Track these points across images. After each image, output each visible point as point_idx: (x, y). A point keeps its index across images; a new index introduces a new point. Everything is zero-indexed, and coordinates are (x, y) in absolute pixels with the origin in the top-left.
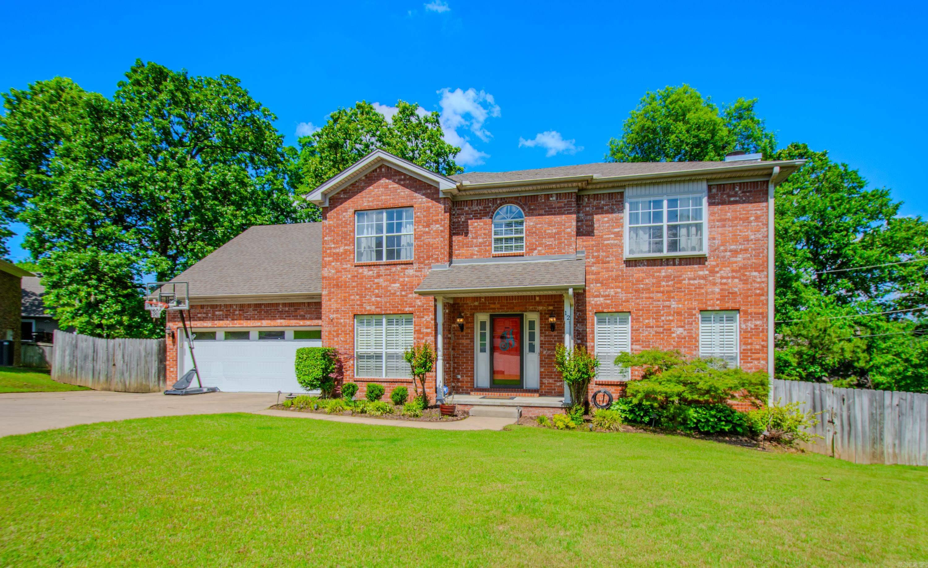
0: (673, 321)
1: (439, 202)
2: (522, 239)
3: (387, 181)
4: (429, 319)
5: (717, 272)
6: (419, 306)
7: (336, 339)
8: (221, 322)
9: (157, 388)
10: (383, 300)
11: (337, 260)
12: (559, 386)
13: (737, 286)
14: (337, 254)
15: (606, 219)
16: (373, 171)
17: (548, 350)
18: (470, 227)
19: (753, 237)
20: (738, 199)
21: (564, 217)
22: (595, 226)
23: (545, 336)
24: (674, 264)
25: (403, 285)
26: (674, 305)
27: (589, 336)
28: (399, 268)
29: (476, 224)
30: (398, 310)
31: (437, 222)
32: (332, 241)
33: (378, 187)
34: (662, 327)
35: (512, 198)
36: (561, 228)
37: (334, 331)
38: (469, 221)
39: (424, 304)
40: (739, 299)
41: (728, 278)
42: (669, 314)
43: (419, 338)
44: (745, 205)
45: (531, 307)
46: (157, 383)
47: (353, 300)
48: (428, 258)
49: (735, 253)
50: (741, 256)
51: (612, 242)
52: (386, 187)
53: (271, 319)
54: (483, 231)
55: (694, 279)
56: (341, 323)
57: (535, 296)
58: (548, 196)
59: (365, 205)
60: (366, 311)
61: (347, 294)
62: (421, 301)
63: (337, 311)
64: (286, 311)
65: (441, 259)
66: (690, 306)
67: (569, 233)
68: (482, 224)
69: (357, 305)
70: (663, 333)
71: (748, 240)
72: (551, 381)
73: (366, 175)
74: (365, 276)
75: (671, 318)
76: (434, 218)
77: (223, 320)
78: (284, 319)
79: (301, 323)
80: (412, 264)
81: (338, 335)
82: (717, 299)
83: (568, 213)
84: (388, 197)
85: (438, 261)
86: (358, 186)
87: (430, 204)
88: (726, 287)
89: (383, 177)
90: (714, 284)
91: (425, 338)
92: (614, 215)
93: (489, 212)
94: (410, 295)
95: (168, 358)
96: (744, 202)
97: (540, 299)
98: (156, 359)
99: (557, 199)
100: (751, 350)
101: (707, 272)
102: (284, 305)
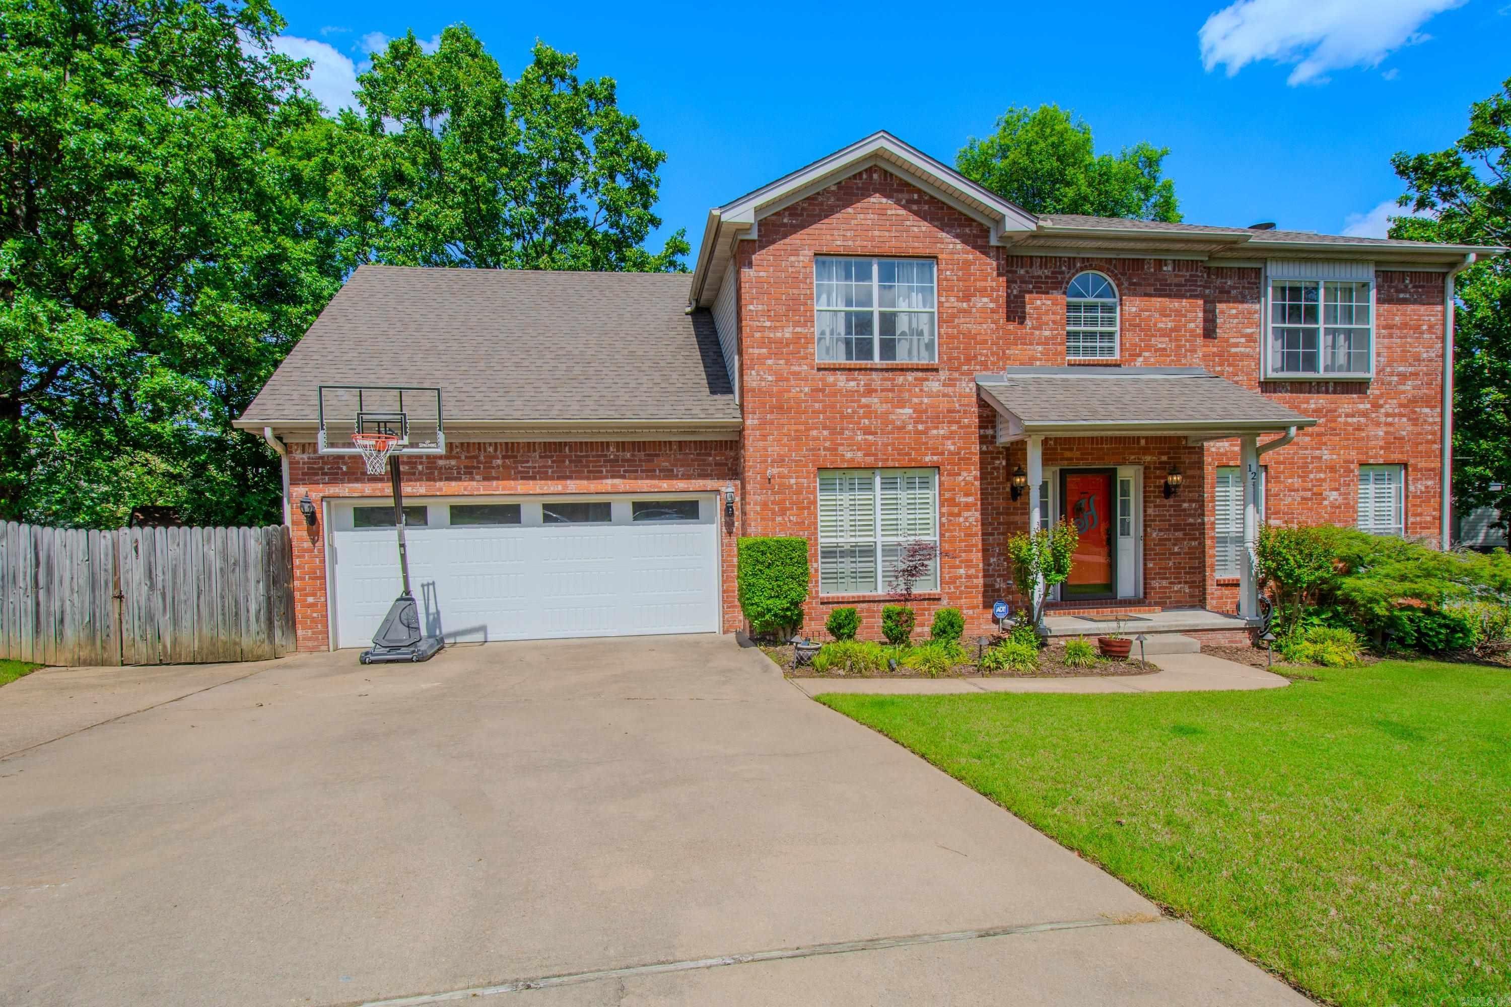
0: (1324, 480)
1: (986, 254)
2: (1111, 335)
3: (884, 200)
4: (969, 479)
5: (1381, 406)
6: (951, 453)
7: (779, 519)
8: (454, 484)
9: (266, 647)
10: (880, 440)
11: (777, 355)
12: (1176, 592)
13: (1405, 428)
14: (779, 342)
15: (1234, 312)
16: (855, 176)
17: (1160, 530)
18: (1028, 307)
19: (1425, 355)
20: (1408, 296)
21: (1184, 302)
22: (1218, 321)
23: (1155, 506)
24: (1327, 392)
25: (920, 411)
26: (1326, 455)
27: (1208, 506)
28: (910, 377)
29: (1039, 302)
30: (910, 460)
31: (983, 292)
32: (767, 314)
33: (865, 210)
34: (1310, 490)
35: (1101, 259)
36: (1180, 321)
37: (773, 503)
38: (1027, 296)
39: (959, 448)
40: (1407, 448)
41: (1393, 415)
42: (1320, 470)
43: (951, 514)
44: (1416, 307)
45: (1133, 457)
46: (263, 636)
47: (816, 439)
48: (968, 360)
49: (1403, 377)
50: (1410, 383)
51: (1242, 349)
52: (882, 212)
53: (588, 478)
54: (1052, 317)
55: (1353, 416)
56: (790, 487)
57: (1139, 438)
58: (1160, 263)
59: (838, 244)
60: (843, 461)
61: (802, 427)
62: (954, 444)
63: (780, 461)
64: (624, 460)
65: (993, 364)
66: (1348, 458)
67: (1192, 331)
68: (1049, 302)
69: (825, 449)
70: (1311, 499)
71: (1419, 360)
72: (1165, 583)
73: (840, 183)
74: (840, 391)
75: (1322, 476)
76: (978, 284)
77: (459, 479)
78: (624, 477)
79: (665, 485)
80: (936, 370)
81: (783, 512)
82: (1381, 448)
83: (1191, 297)
84: (887, 234)
85: (986, 368)
86: (822, 204)
87: (971, 257)
88: (1392, 429)
89: (876, 191)
90: (1378, 424)
91: (966, 514)
92: (1246, 306)
93: (1061, 283)
94: (935, 432)
95: (298, 573)
96: (1415, 302)
97: (1147, 443)
98: (261, 575)
99: (1174, 270)
100: (1421, 523)
101: (1368, 406)
102: (621, 446)
